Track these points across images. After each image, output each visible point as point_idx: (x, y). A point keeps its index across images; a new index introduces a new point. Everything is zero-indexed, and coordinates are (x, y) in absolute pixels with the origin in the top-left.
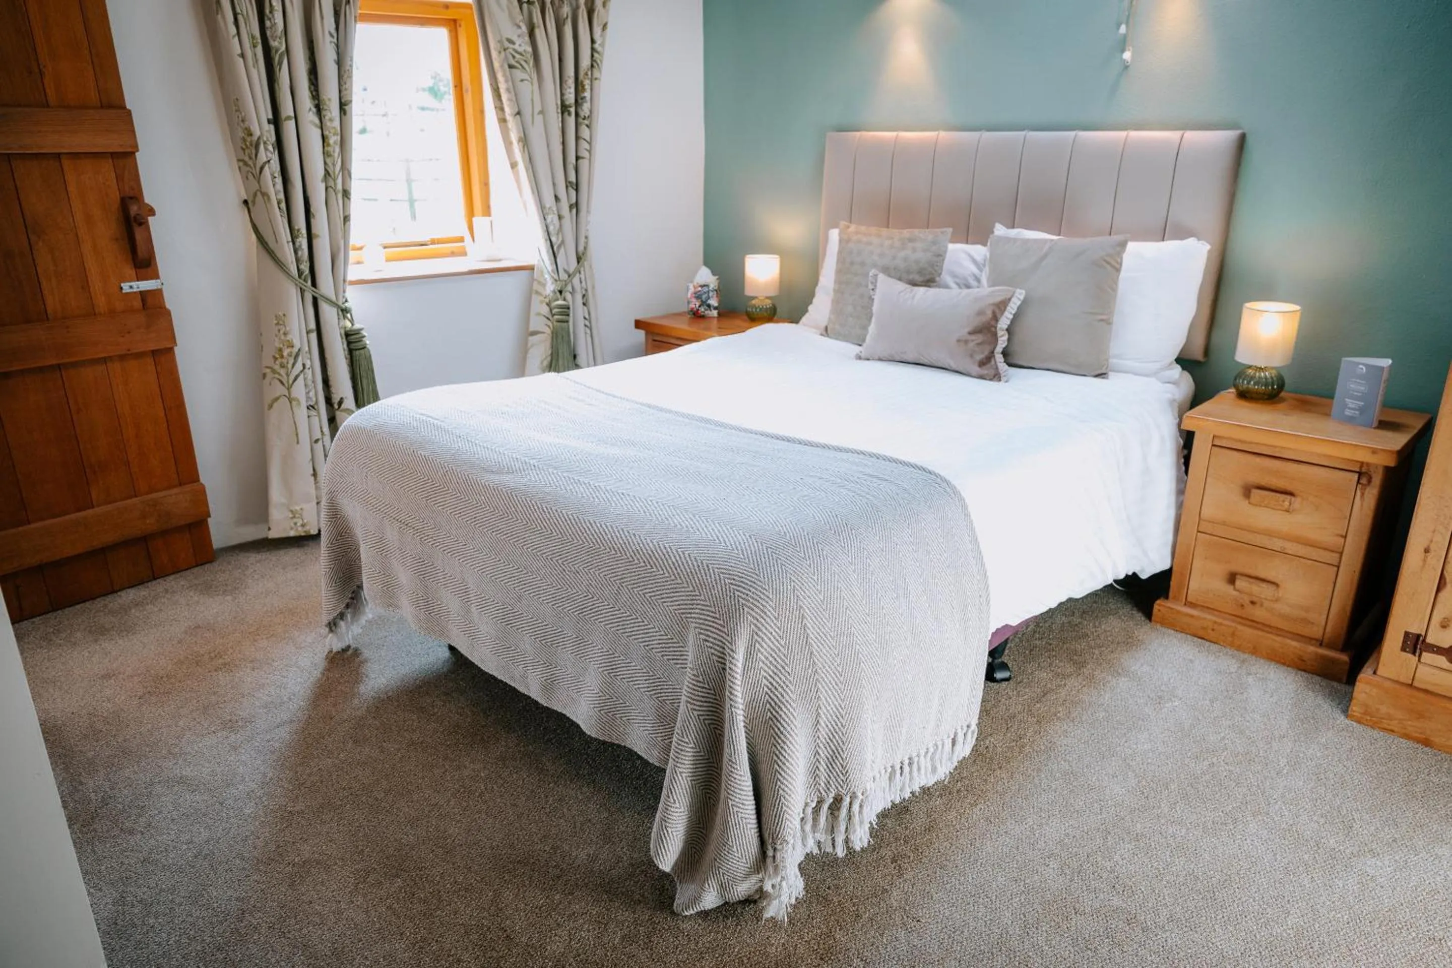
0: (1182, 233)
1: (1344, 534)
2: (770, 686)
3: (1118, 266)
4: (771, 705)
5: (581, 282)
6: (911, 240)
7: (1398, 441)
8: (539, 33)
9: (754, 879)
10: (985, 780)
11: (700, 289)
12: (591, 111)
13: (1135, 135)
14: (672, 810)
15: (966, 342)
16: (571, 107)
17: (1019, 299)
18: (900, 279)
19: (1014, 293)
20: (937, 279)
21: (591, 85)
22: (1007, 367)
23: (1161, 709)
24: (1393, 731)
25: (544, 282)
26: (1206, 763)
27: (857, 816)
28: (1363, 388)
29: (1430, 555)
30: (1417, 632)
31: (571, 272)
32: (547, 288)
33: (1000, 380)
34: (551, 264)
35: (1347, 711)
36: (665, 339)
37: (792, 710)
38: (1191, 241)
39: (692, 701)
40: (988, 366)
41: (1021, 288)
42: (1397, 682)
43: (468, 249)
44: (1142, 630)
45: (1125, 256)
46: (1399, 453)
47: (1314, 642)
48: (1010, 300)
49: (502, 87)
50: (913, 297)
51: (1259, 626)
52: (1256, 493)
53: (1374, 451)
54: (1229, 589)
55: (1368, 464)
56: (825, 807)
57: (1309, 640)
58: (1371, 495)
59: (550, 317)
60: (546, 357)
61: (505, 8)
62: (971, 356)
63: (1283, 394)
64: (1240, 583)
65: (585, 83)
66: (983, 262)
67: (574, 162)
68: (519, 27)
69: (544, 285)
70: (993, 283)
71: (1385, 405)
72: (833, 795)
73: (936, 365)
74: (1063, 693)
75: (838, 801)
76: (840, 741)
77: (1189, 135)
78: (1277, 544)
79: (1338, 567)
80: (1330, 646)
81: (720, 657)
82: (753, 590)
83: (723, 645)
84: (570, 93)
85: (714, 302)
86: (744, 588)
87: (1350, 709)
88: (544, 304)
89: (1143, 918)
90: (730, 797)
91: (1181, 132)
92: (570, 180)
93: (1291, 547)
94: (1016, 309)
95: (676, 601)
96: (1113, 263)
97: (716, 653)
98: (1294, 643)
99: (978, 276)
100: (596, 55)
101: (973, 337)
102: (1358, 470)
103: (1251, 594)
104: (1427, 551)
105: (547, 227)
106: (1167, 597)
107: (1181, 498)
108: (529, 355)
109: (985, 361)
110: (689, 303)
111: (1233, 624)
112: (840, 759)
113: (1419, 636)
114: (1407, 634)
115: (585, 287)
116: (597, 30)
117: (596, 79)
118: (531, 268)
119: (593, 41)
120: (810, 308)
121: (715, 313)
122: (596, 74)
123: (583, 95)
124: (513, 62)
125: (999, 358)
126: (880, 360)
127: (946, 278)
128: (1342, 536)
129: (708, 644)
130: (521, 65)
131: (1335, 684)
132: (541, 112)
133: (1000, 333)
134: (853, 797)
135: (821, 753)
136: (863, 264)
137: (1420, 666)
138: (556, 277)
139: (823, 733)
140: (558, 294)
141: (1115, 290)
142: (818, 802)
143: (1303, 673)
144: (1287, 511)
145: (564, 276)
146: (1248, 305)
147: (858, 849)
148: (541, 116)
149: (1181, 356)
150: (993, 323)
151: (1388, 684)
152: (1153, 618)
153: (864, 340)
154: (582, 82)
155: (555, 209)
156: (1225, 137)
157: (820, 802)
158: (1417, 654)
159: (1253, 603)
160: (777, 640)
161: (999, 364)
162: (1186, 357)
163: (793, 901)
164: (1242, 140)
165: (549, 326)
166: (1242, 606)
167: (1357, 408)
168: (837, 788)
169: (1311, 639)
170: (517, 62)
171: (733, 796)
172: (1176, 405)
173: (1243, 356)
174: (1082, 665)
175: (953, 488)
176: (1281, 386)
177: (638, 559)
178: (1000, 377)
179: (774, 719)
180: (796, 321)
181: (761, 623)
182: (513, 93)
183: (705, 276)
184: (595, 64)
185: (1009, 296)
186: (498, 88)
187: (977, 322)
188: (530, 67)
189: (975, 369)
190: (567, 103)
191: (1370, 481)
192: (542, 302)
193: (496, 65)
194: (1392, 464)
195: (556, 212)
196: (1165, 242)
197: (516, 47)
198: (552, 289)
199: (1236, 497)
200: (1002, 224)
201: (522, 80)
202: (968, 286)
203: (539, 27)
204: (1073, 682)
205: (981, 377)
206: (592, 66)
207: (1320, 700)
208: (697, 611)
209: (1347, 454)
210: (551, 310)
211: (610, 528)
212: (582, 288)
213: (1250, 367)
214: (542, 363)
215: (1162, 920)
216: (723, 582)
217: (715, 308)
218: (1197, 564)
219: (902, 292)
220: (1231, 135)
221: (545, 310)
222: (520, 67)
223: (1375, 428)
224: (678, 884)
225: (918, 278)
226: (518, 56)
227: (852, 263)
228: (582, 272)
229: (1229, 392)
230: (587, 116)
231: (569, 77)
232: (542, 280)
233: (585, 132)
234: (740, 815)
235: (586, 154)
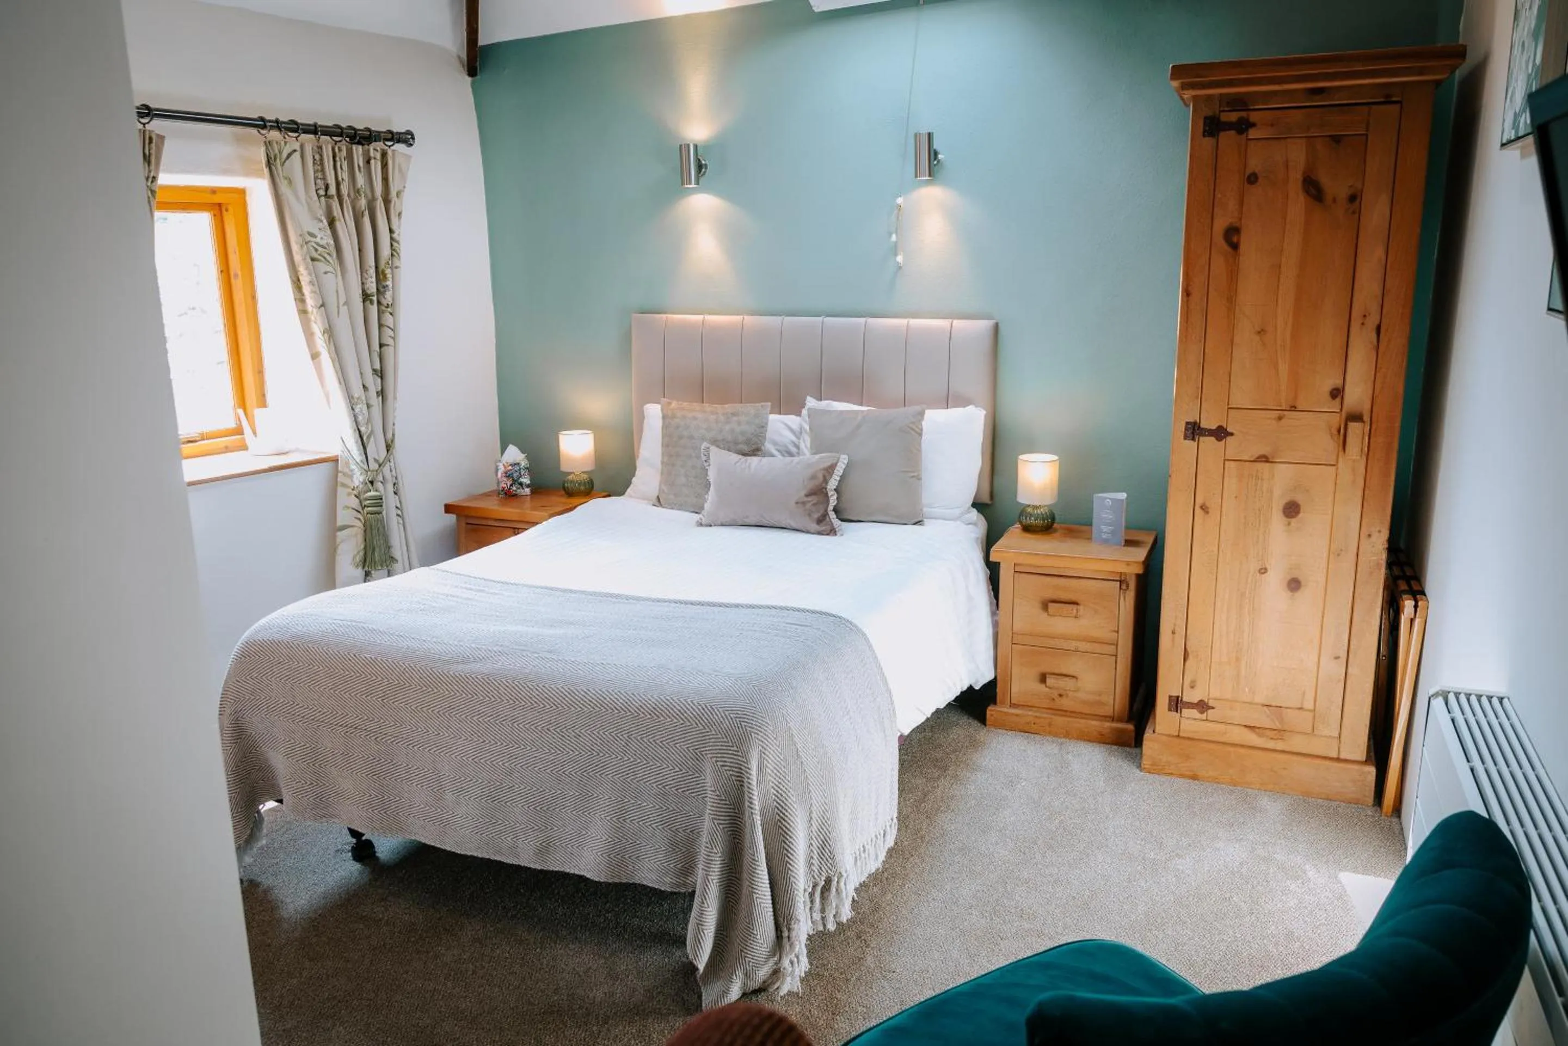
0: (963, 402)
1: (1116, 629)
2: (777, 794)
3: (919, 431)
4: (778, 809)
5: (391, 471)
6: (734, 414)
7: (1140, 554)
8: (339, 225)
9: (771, 962)
10: (905, 867)
11: (510, 468)
12: (393, 300)
13: (915, 322)
14: (707, 913)
15: (804, 503)
16: (373, 296)
17: (844, 463)
18: (729, 450)
19: (839, 459)
20: (763, 448)
21: (393, 274)
22: (840, 522)
23: (1014, 790)
24: (1172, 774)
25: (350, 473)
26: (1057, 821)
27: (844, 890)
28: (1111, 517)
29: (1176, 635)
30: (1176, 695)
31: (381, 461)
32: (355, 479)
33: (836, 535)
34: (360, 454)
35: (1141, 766)
36: (484, 522)
37: (794, 810)
38: (971, 408)
39: (718, 817)
40: (824, 523)
41: (844, 454)
42: (1169, 736)
43: (249, 444)
44: (983, 733)
45: (924, 424)
46: (1144, 562)
47: (1108, 719)
48: (836, 464)
49: (305, 279)
50: (749, 467)
51: (1068, 714)
52: (1050, 605)
53: (1128, 564)
54: (1042, 688)
55: (1125, 574)
56: (819, 889)
57: (1105, 718)
58: (1131, 595)
59: (361, 510)
60: (358, 553)
61: (304, 202)
62: (809, 515)
63: (1055, 525)
64: (1050, 681)
65: (387, 272)
66: (799, 430)
67: (378, 349)
68: (322, 221)
69: (351, 477)
70: (816, 450)
71: (1128, 528)
72: (824, 878)
73: (778, 525)
74: (939, 792)
75: (828, 881)
76: (827, 832)
77: (956, 323)
78: (1073, 645)
79: (1116, 656)
80: (1120, 720)
81: (738, 776)
82: (755, 719)
83: (740, 766)
84: (372, 282)
85: (526, 480)
86: (748, 719)
87: (1142, 765)
88: (353, 496)
89: (1047, 931)
90: (755, 891)
91: (950, 320)
92: (375, 368)
93: (1083, 646)
94: (842, 472)
95: (689, 740)
96: (917, 430)
97: (734, 773)
98: (1094, 723)
99: (798, 444)
100: (395, 244)
101: (809, 499)
102: (1118, 579)
103: (1057, 689)
104: (1173, 633)
105: (355, 417)
106: (995, 703)
107: (996, 618)
108: (339, 551)
109: (821, 518)
110: (498, 483)
111: (1050, 716)
112: (828, 846)
113: (1178, 697)
114: (1170, 697)
115: (394, 474)
116: (394, 219)
117: (397, 267)
118: (335, 460)
119: (391, 231)
120: (634, 480)
121: (527, 491)
122: (396, 263)
123: (384, 284)
124: (316, 255)
125: (832, 515)
126: (722, 525)
127: (768, 446)
128: (1115, 631)
129: (726, 768)
130: (325, 258)
131: (1128, 749)
132: (346, 303)
133: (830, 494)
134: (840, 875)
135: (814, 844)
136: (691, 437)
137: (1183, 721)
138: (366, 467)
139: (814, 828)
140: (369, 485)
141: (919, 451)
142: (814, 886)
143: (1104, 745)
144: (1076, 617)
145: (374, 466)
146: (1021, 457)
147: (845, 921)
148: (346, 307)
149: (976, 502)
150: (824, 485)
151: (1164, 738)
152: (988, 723)
153: (702, 508)
154: (383, 272)
155: (364, 398)
156: (983, 325)
157: (814, 887)
158: (1179, 711)
159: (1061, 695)
160: (778, 756)
161: (833, 521)
162: (979, 501)
163: (803, 975)
164: (996, 328)
165: (359, 519)
166: (1054, 699)
167: (1109, 532)
168: (827, 871)
169: (1106, 717)
170: (320, 255)
171: (757, 889)
172: (979, 541)
173: (1023, 499)
174: (945, 769)
175: (856, 626)
176: (1053, 519)
177: (643, 713)
178: (835, 532)
179: (782, 820)
180: (620, 492)
181: (765, 743)
182: (317, 286)
183: (514, 454)
184: (395, 253)
185: (835, 461)
186: (299, 280)
187: (811, 485)
188: (333, 259)
189: (814, 527)
190: (369, 292)
191: (1128, 586)
192: (349, 494)
193: (297, 258)
194: (1140, 571)
195: (365, 402)
196: (949, 410)
197: (318, 240)
198: (361, 479)
199: (1037, 610)
200: (811, 396)
201: (326, 273)
202: (791, 454)
203: (339, 220)
204: (942, 782)
205: (819, 533)
206: (392, 255)
207: (1120, 762)
208: (710, 744)
209: (1110, 567)
210: (361, 502)
211: (606, 693)
212: (392, 476)
213: (1029, 506)
214: (354, 557)
215: (1060, 930)
216: (729, 718)
217: (528, 486)
218: (1015, 671)
219: (737, 462)
220: (990, 323)
221: (355, 503)
222: (322, 259)
223: (1124, 546)
224: (702, 988)
225: (746, 448)
226: (320, 249)
227: (681, 437)
228: (392, 460)
229: (1016, 528)
230: (390, 303)
231: (370, 267)
232: (347, 470)
233: (388, 319)
234: (762, 905)
235: (391, 342)
